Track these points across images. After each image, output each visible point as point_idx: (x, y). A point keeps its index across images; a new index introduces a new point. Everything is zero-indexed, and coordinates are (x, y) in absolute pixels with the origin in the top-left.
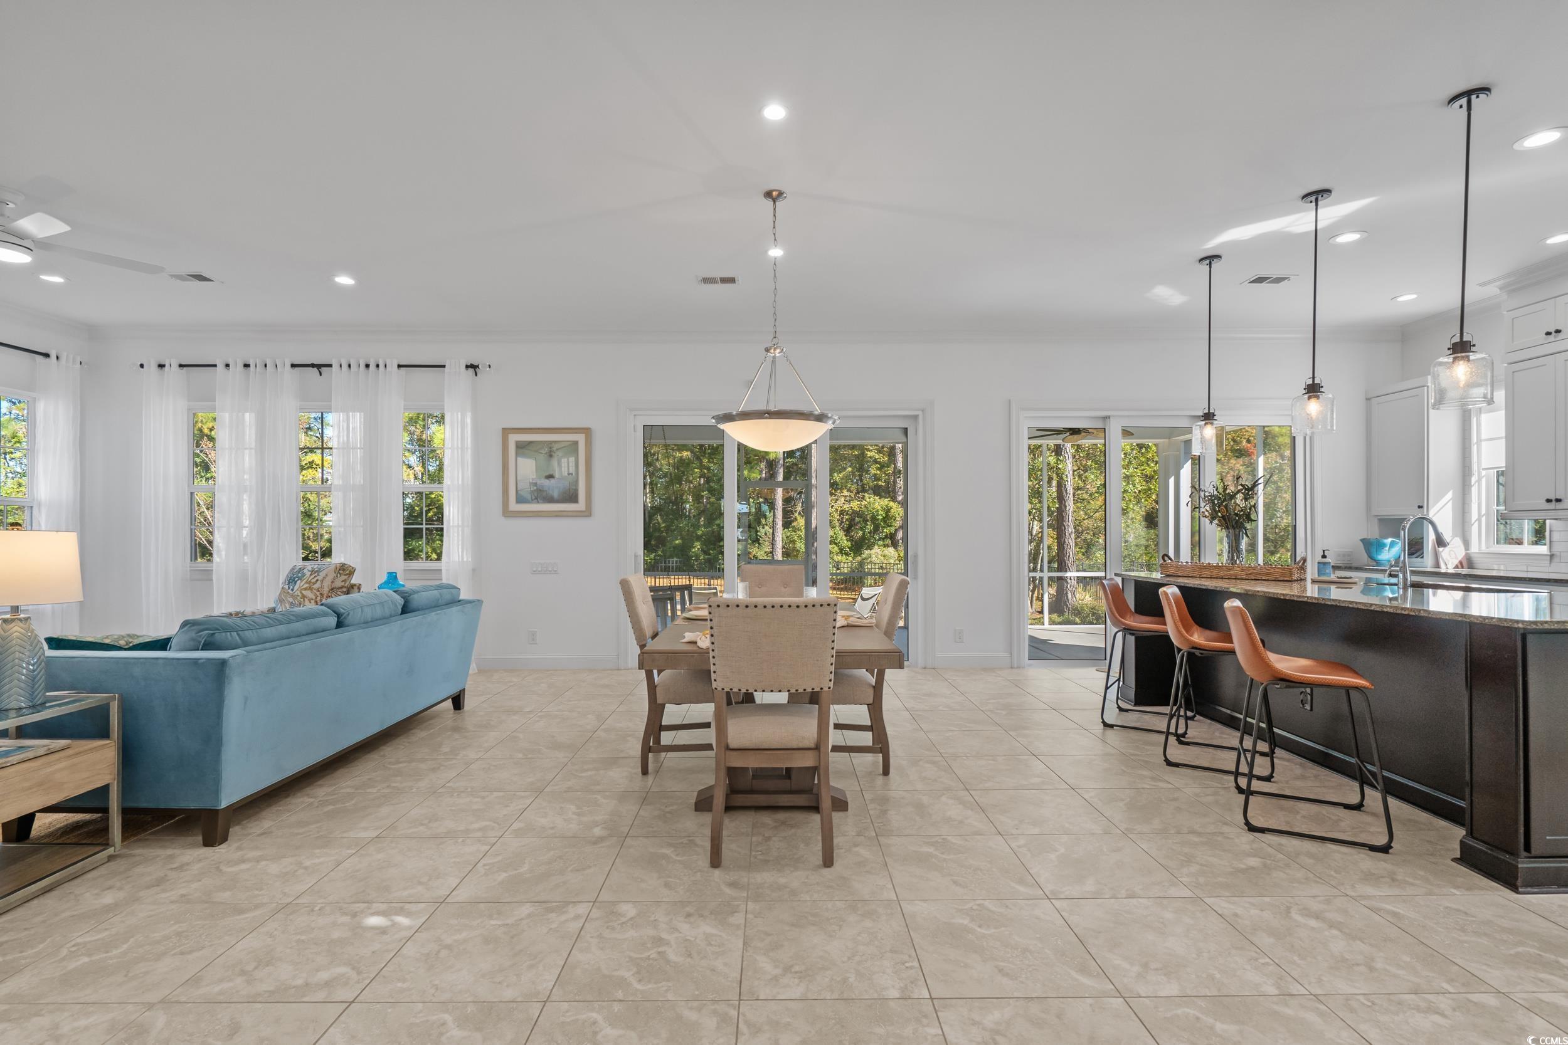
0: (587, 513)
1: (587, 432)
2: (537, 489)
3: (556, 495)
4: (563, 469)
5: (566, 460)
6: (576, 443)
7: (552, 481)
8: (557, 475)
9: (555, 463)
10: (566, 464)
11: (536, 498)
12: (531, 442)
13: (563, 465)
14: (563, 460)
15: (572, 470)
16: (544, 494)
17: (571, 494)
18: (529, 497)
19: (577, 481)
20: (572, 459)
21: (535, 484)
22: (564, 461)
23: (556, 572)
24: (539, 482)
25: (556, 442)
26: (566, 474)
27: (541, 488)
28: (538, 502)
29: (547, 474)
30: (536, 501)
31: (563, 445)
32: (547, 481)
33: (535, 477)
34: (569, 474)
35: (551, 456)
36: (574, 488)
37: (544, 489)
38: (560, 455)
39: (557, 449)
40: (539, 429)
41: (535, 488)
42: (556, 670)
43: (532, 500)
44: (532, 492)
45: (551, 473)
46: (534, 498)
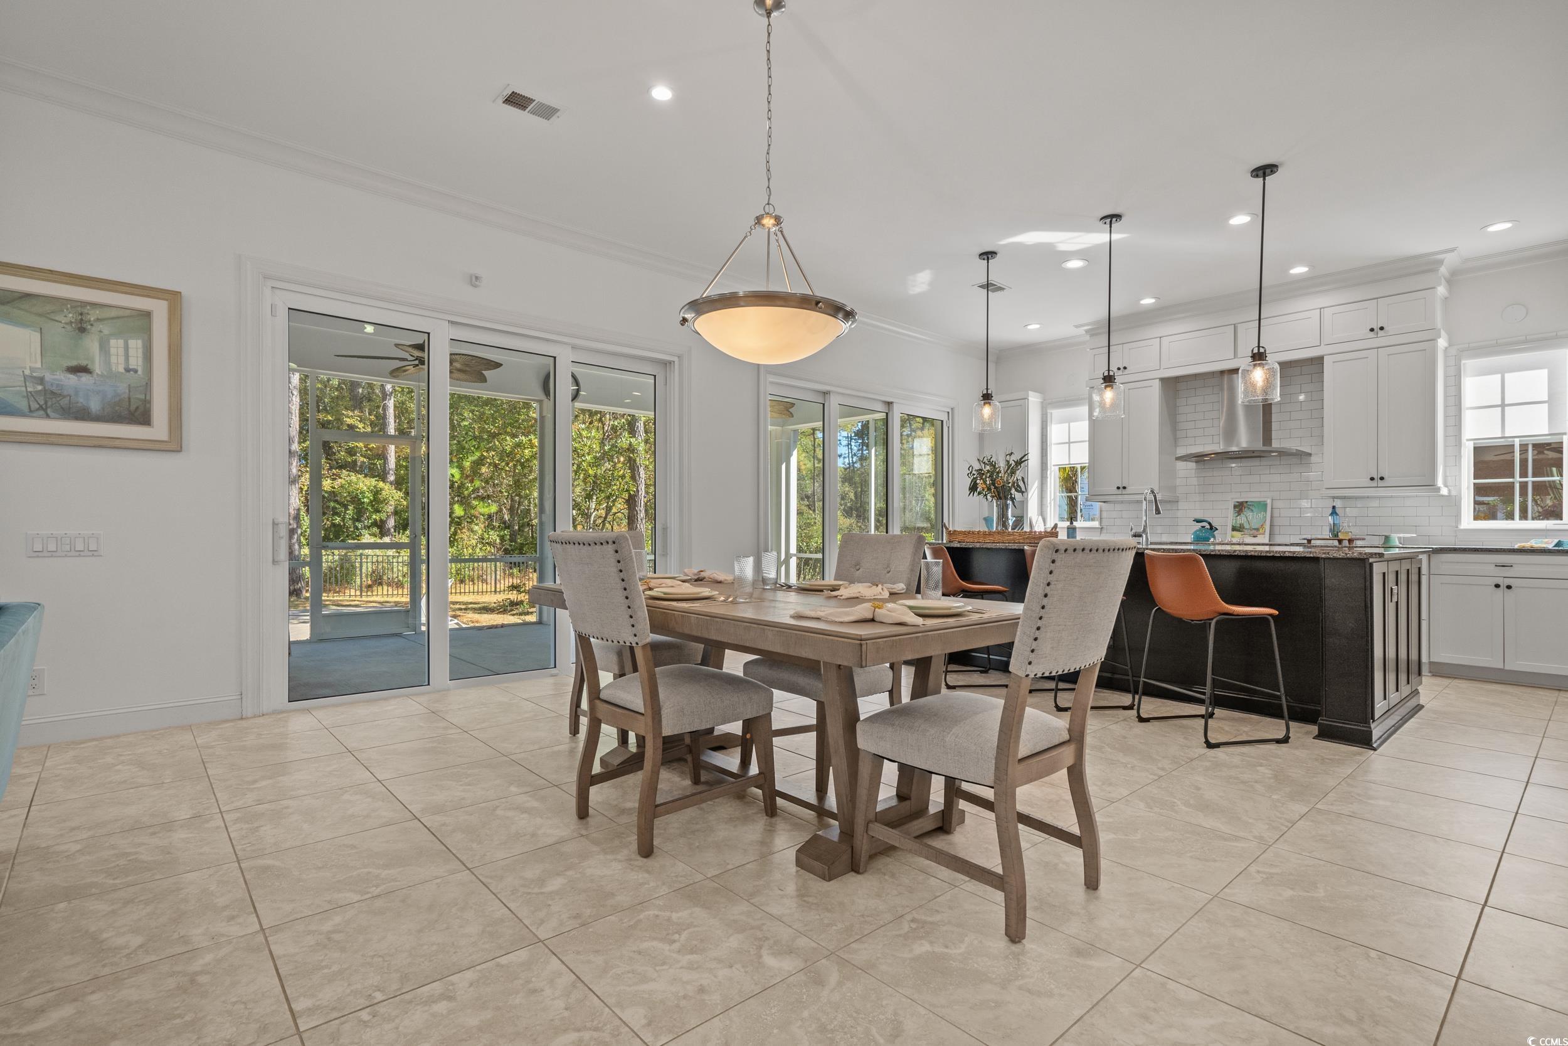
0: (174, 444)
1: (173, 298)
2: (45, 390)
3: (95, 405)
4: (113, 359)
5: (121, 342)
6: (147, 315)
7: (85, 378)
8: (97, 368)
9: (92, 344)
10: (121, 351)
11: (41, 408)
12: (27, 296)
13: (113, 351)
14: (113, 342)
15: (136, 361)
16: (64, 402)
17: (133, 408)
18: (23, 404)
19: (148, 386)
20: (136, 345)
21: (41, 380)
22: (116, 345)
23: (94, 553)
24: (48, 377)
25: (94, 305)
26: (121, 369)
27: (54, 389)
28: (48, 416)
29: (74, 363)
30: (41, 412)
31: (114, 313)
32: (72, 376)
33: (39, 365)
34: (128, 370)
35: (82, 330)
36: (142, 397)
37: (65, 393)
38: (106, 331)
39: (98, 320)
40: (51, 271)
41: (40, 388)
42: (118, 736)
43: (31, 411)
44: (30, 395)
45: (84, 363)
46: (34, 406)
